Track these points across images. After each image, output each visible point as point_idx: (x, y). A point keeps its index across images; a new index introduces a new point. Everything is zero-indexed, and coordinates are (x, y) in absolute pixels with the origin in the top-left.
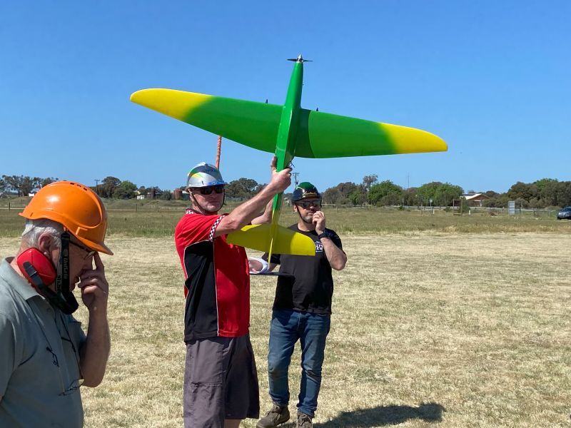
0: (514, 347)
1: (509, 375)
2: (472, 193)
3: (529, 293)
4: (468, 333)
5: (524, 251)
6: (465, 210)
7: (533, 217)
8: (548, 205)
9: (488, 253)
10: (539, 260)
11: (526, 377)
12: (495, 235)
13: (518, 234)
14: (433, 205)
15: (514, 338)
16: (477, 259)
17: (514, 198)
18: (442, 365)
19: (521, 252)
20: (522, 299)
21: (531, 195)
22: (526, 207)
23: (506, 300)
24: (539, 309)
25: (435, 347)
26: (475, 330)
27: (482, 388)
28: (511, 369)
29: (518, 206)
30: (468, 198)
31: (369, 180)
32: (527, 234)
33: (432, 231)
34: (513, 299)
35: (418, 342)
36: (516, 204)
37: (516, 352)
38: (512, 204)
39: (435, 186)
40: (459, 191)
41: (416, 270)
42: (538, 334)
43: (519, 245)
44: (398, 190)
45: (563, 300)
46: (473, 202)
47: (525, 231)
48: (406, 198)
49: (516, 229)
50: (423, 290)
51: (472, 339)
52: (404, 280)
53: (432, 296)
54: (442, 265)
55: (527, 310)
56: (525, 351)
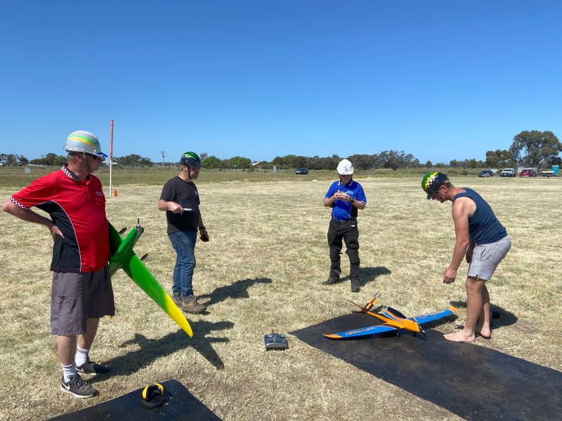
0: (281, 243)
1: (280, 260)
2: (255, 162)
3: (287, 212)
4: (257, 236)
6: (253, 171)
7: (285, 174)
8: (291, 167)
9: (265, 192)
10: (290, 195)
11: (289, 260)
12: (267, 183)
13: (278, 182)
14: (236, 168)
15: (281, 238)
16: (260, 195)
17: (275, 165)
18: (243, 257)
19: (281, 191)
20: (283, 215)
21: (284, 163)
22: (281, 169)
23: (276, 217)
24: (292, 221)
25: (240, 246)
26: (260, 234)
27: (266, 270)
28: (281, 256)
30: (253, 164)
31: (203, 156)
32: (283, 182)
33: (236, 181)
34: (279, 216)
35: (230, 244)
36: (277, 167)
37: (283, 246)
38: (275, 167)
39: (237, 158)
40: (249, 161)
41: (228, 202)
42: (293, 235)
43: (279, 188)
44: (218, 160)
45: (303, 215)
46: (256, 166)
48: (223, 165)
49: (277, 179)
50: (232, 213)
51: (259, 240)
52: (222, 208)
53: (237, 216)
54: (241, 199)
55: (286, 222)
56: (287, 245)
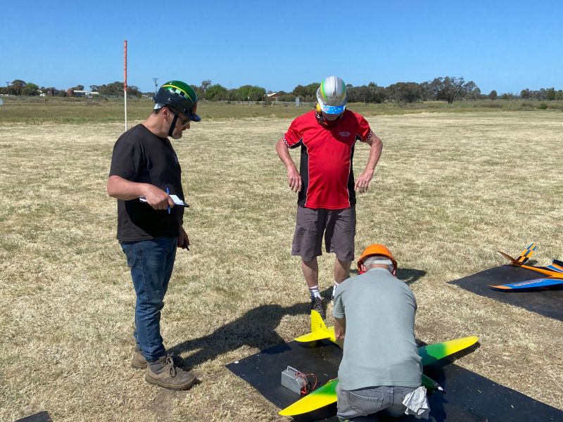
2: (271, 92)
14: (248, 101)
17: (297, 96)
29: (300, 100)
30: (269, 95)
31: (206, 84)
38: (297, 100)
40: (263, 91)
44: (224, 90)
48: (231, 96)
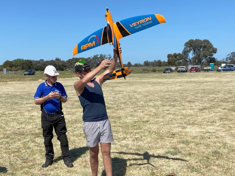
0: (8, 137)
1: (5, 153)
3: (14, 109)
5: (11, 90)
7: (14, 75)
8: (20, 69)
10: (18, 94)
11: (14, 152)
13: (8, 82)
15: (8, 132)
17: (5, 67)
19: (10, 91)
20: (11, 112)
21: (13, 66)
22: (11, 71)
23: (4, 114)
24: (19, 116)
28: (7, 149)
29: (7, 70)
32: (12, 82)
34: (7, 113)
36: (6, 70)
37: (9, 140)
42: (19, 129)
43: (9, 87)
45: (29, 111)
47: (11, 81)
49: (7, 80)
55: (13, 117)
56: (13, 139)
